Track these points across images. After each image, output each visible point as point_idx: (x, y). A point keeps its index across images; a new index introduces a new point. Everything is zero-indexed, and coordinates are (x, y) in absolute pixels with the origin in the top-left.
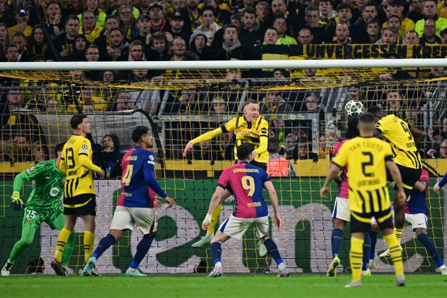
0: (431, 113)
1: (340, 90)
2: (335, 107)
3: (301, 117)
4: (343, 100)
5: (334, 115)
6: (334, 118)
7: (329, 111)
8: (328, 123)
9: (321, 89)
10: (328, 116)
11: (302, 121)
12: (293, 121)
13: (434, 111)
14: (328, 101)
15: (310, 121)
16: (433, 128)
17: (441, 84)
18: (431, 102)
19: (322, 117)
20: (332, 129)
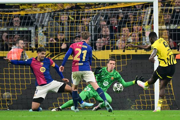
0: (93, 27)
1: (46, 14)
2: (43, 23)
3: (26, 29)
4: (47, 20)
5: (43, 28)
6: (43, 29)
7: (40, 26)
8: (40, 32)
9: (36, 14)
10: (40, 28)
11: (26, 31)
12: (22, 31)
13: (94, 26)
14: (40, 21)
15: (30, 31)
16: (94, 34)
17: (98, 12)
18: (93, 21)
19: (36, 28)
20: (41, 35)
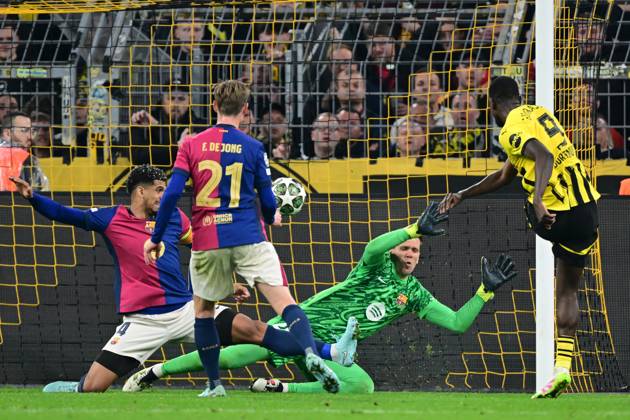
0: (300, 67)
1: (120, 16)
2: (108, 52)
3: (40, 72)
4: (123, 39)
5: (106, 70)
6: (106, 74)
7: (96, 60)
8: (94, 86)
9: (80, 15)
10: (95, 71)
11: (41, 80)
12: (24, 80)
13: (305, 63)
14: (95, 43)
15: (58, 81)
16: (304, 96)
17: (321, 11)
18: (300, 45)
19: (82, 69)
20: (101, 97)
